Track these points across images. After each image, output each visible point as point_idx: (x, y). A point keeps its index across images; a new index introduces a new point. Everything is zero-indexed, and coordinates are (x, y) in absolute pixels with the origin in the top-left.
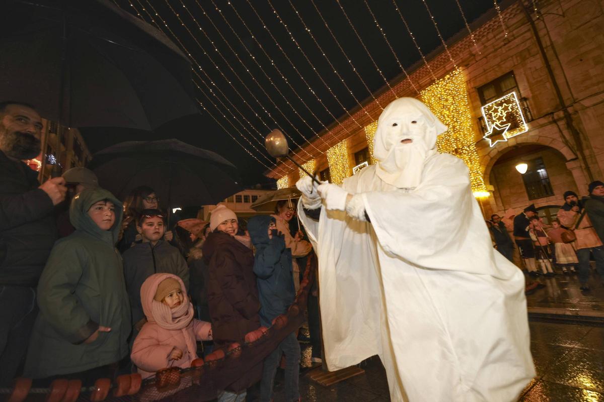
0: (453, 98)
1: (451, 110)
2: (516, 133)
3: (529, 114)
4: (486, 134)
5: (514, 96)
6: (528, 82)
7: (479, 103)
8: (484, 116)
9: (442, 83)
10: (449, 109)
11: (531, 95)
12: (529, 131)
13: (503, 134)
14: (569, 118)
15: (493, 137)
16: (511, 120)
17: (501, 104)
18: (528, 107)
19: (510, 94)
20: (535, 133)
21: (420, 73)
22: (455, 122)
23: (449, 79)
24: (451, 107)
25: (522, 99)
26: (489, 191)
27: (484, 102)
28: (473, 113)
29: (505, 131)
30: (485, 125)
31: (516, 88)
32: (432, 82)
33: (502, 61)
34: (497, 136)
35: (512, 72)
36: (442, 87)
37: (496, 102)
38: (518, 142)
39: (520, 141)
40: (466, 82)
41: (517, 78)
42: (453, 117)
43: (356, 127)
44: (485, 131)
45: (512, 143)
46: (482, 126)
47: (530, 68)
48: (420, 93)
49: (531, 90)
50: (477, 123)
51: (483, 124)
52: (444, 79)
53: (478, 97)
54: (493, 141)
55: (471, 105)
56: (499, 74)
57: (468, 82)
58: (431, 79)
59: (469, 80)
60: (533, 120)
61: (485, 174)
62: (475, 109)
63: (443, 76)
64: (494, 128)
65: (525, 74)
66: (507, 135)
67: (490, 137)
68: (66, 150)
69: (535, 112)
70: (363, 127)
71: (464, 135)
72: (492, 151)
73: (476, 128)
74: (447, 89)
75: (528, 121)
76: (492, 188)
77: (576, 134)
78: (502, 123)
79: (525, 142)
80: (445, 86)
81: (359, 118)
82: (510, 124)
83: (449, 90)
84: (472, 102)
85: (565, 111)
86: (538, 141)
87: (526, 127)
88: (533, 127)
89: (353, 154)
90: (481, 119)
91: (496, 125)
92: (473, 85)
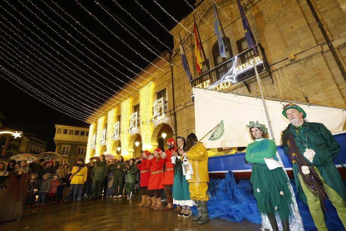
2: (161, 117)
3: (166, 109)
6: (169, 94)
7: (156, 99)
11: (168, 100)
12: (164, 118)
14: (175, 114)
16: (160, 111)
17: (159, 103)
18: (167, 106)
19: (162, 99)
20: (167, 119)
23: (148, 86)
25: (165, 102)
26: (154, 146)
28: (153, 104)
29: (158, 116)
33: (164, 82)
34: (156, 118)
35: (165, 89)
36: (146, 89)
37: (158, 101)
38: (163, 123)
41: (166, 91)
42: (147, 105)
44: (153, 115)
45: (161, 122)
47: (170, 88)
48: (140, 91)
49: (169, 98)
53: (156, 97)
54: (155, 120)
59: (154, 88)
60: (166, 112)
61: (153, 136)
64: (156, 114)
65: (168, 90)
66: (159, 118)
67: (154, 118)
69: (168, 109)
70: (121, 103)
71: (148, 115)
72: (155, 126)
73: (152, 112)
76: (156, 144)
77: (176, 122)
78: (158, 112)
79: (165, 123)
82: (160, 113)
83: (148, 91)
84: (153, 99)
85: (174, 111)
86: (167, 123)
87: (163, 115)
88: (166, 116)
89: (117, 116)
90: (153, 108)
91: (156, 112)
92: (154, 91)
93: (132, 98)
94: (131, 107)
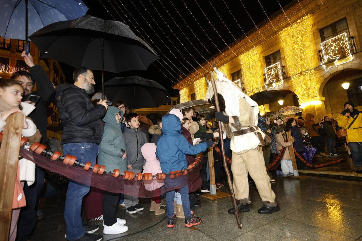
0: (302, 36)
1: (300, 45)
2: (344, 61)
3: (354, 48)
4: (322, 62)
5: (344, 35)
6: (356, 26)
7: (320, 40)
8: (322, 49)
9: (295, 25)
10: (298, 44)
11: (357, 35)
12: (353, 60)
13: (335, 62)
15: (327, 64)
16: (341, 52)
17: (335, 41)
18: (354, 44)
19: (342, 34)
20: (356, 61)
21: (280, 18)
22: (302, 53)
23: (300, 23)
24: (300, 42)
25: (351, 38)
26: (322, 101)
27: (323, 39)
28: (315, 47)
29: (336, 60)
30: (322, 56)
31: (347, 29)
32: (288, 25)
33: (338, 10)
34: (330, 64)
35: (345, 19)
36: (294, 28)
37: (331, 40)
38: (345, 68)
39: (346, 67)
40: (312, 25)
41: (348, 22)
42: (301, 50)
43: (234, 56)
44: (322, 60)
46: (320, 57)
47: (359, 15)
48: (279, 33)
49: (358, 31)
50: (317, 54)
51: (321, 55)
52: (296, 23)
53: (319, 36)
54: (327, 67)
55: (314, 41)
56: (336, 20)
57: (313, 25)
58: (287, 22)
59: (314, 24)
60: (356, 53)
61: (320, 89)
62: (316, 44)
63: (295, 21)
64: (329, 58)
65: (354, 20)
66: (337, 63)
67: (325, 64)
68: (50, 70)
69: (359, 47)
70: (238, 56)
71: (307, 63)
72: (326, 74)
73: (316, 57)
74: (298, 30)
75: (353, 53)
76: (324, 99)
78: (335, 55)
79: (350, 68)
80: (297, 28)
81: (236, 50)
82: (340, 55)
83: (299, 31)
84: (315, 39)
86: (358, 67)
87: (351, 58)
88: (356, 57)
89: (230, 74)
90: (320, 51)
91: (331, 56)
92: (316, 27)
93: (261, 46)
94: (260, 58)
